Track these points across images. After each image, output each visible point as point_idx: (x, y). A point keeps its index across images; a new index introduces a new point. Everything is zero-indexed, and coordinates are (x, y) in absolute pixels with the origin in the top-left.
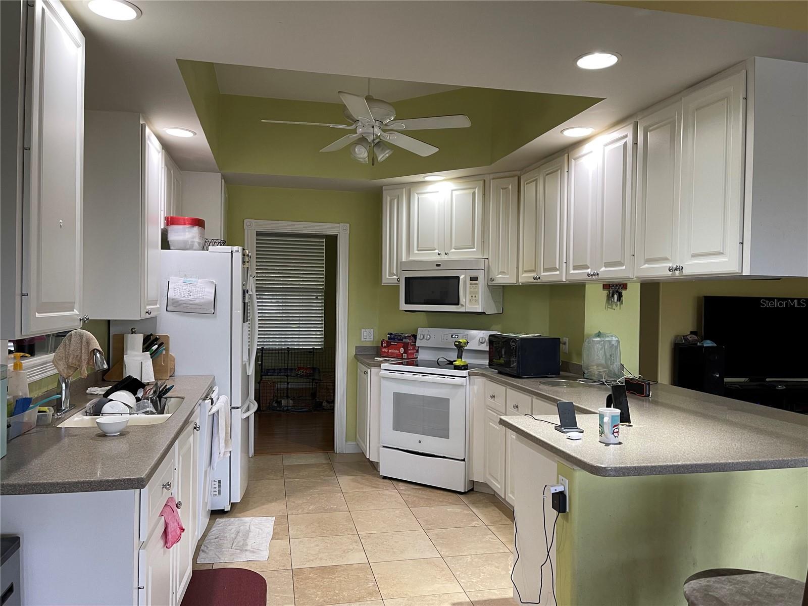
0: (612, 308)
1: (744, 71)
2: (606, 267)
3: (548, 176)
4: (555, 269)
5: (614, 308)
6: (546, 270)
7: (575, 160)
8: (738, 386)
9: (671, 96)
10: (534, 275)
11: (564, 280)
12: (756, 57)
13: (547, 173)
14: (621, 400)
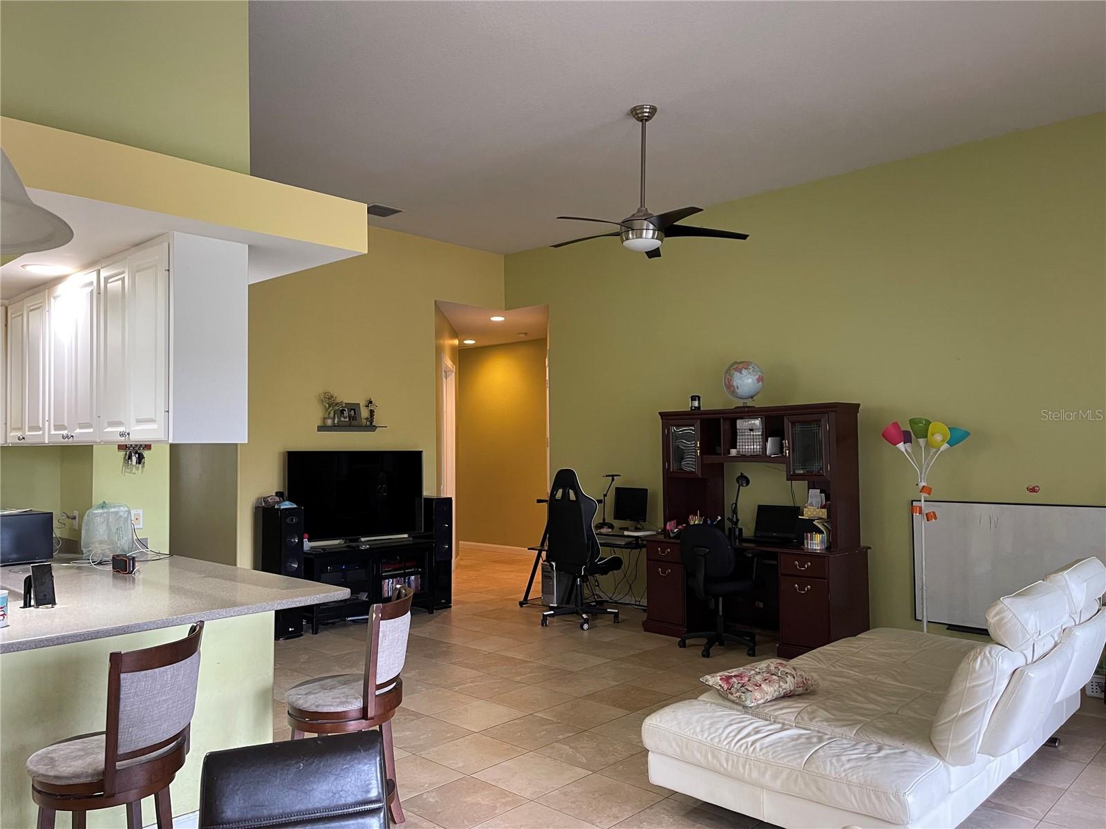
0: (130, 472)
1: (166, 245)
2: (80, 428)
3: (32, 312)
4: (38, 429)
5: (134, 472)
6: (31, 429)
7: (54, 298)
8: (321, 550)
9: (121, 252)
10: (19, 434)
11: (47, 442)
12: (175, 232)
13: (32, 308)
14: (44, 581)
